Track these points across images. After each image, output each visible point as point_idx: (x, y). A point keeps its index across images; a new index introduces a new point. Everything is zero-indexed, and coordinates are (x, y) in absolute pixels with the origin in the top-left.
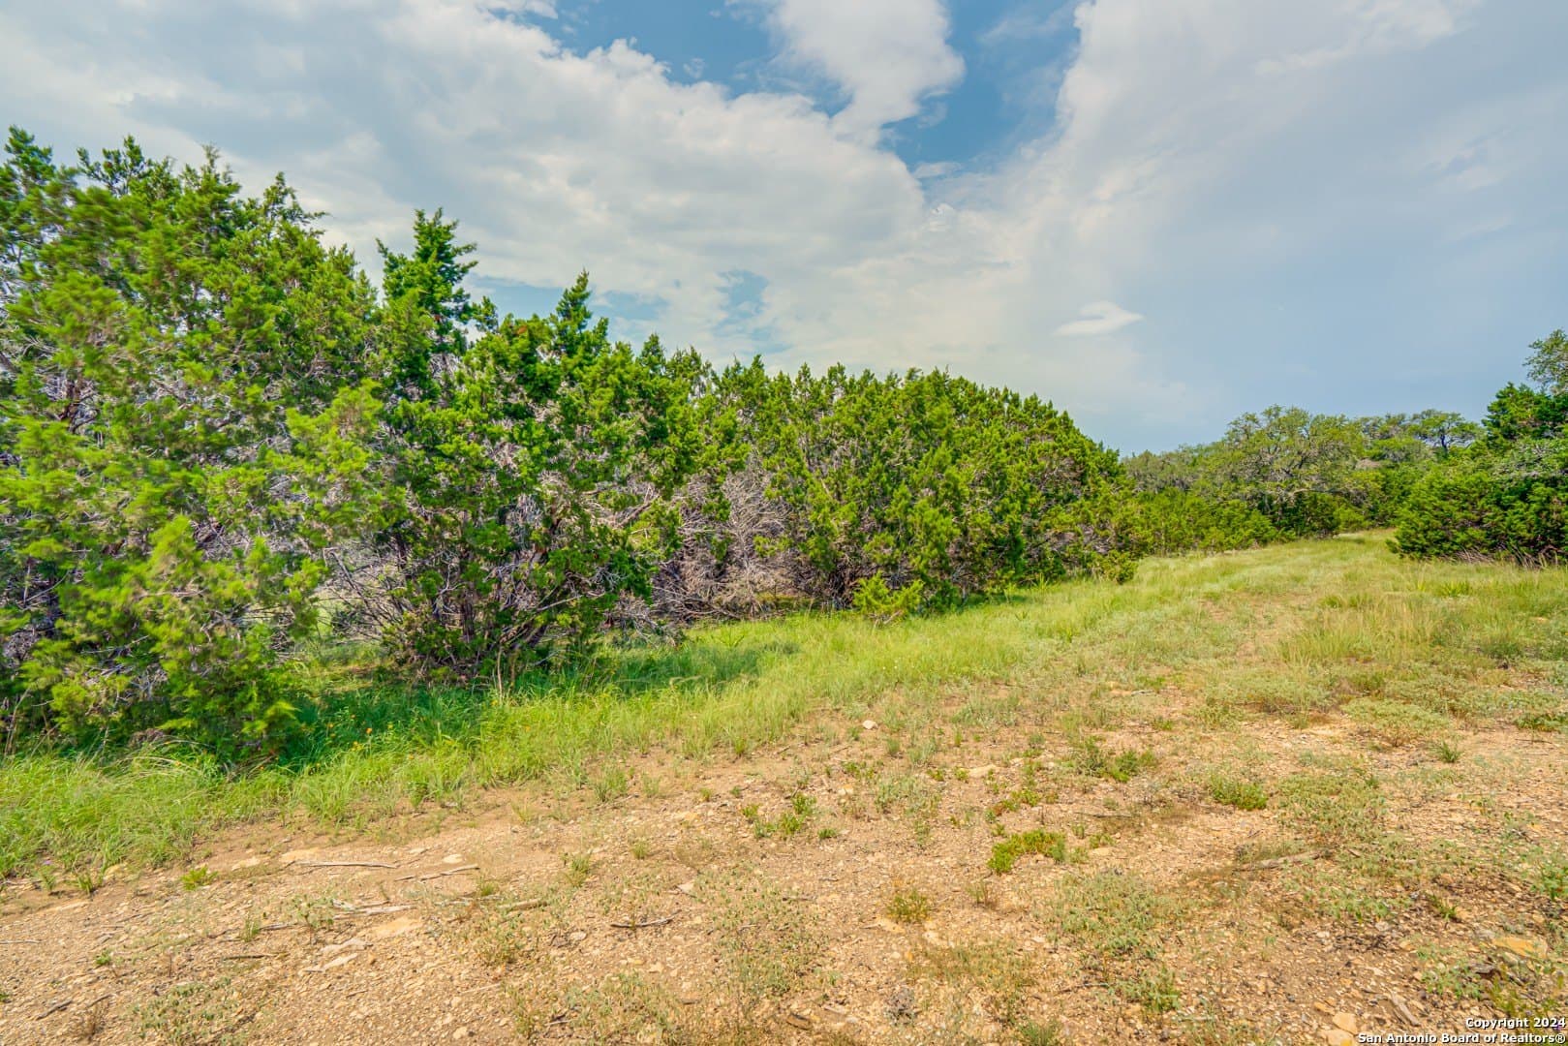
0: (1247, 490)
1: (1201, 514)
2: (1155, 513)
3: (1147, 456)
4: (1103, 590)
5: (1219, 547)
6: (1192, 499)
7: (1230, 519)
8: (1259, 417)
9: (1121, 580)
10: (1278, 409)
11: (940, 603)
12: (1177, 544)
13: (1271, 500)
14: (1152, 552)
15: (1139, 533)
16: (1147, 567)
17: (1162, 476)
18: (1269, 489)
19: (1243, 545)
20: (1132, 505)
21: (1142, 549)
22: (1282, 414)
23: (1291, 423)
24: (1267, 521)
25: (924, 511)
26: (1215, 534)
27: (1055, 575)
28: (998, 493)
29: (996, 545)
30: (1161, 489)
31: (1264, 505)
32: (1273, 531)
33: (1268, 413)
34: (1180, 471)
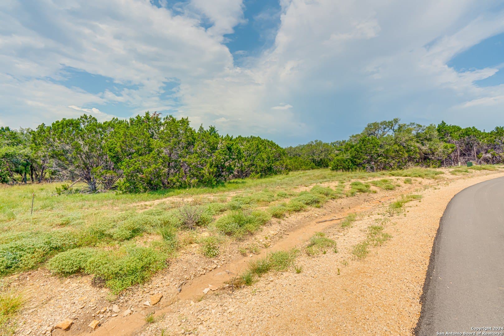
0: (311, 158)
1: (302, 163)
2: (292, 162)
3: (291, 147)
4: (284, 176)
5: (305, 170)
6: (301, 159)
7: (307, 164)
8: (314, 142)
9: (287, 174)
10: (317, 140)
11: (261, 177)
12: (297, 169)
13: (315, 160)
14: (292, 171)
15: (289, 167)
16: (291, 173)
17: (294, 153)
18: (315, 157)
19: (309, 169)
20: (288, 161)
21: (290, 170)
22: (318, 142)
23: (319, 144)
24: (314, 165)
25: (260, 163)
26: (304, 167)
27: (276, 174)
28: (269, 159)
29: (268, 168)
30: (294, 156)
31: (314, 161)
32: (315, 167)
33: (315, 141)
34: (298, 151)
